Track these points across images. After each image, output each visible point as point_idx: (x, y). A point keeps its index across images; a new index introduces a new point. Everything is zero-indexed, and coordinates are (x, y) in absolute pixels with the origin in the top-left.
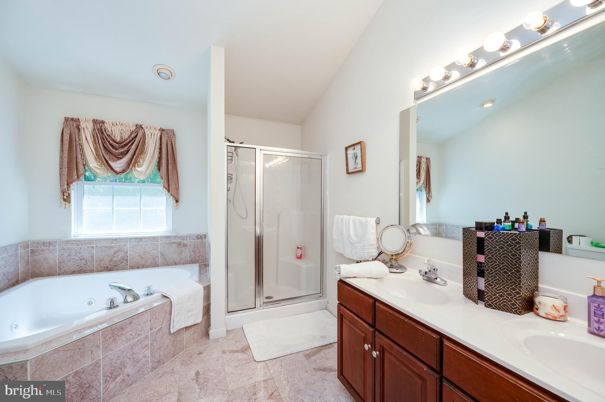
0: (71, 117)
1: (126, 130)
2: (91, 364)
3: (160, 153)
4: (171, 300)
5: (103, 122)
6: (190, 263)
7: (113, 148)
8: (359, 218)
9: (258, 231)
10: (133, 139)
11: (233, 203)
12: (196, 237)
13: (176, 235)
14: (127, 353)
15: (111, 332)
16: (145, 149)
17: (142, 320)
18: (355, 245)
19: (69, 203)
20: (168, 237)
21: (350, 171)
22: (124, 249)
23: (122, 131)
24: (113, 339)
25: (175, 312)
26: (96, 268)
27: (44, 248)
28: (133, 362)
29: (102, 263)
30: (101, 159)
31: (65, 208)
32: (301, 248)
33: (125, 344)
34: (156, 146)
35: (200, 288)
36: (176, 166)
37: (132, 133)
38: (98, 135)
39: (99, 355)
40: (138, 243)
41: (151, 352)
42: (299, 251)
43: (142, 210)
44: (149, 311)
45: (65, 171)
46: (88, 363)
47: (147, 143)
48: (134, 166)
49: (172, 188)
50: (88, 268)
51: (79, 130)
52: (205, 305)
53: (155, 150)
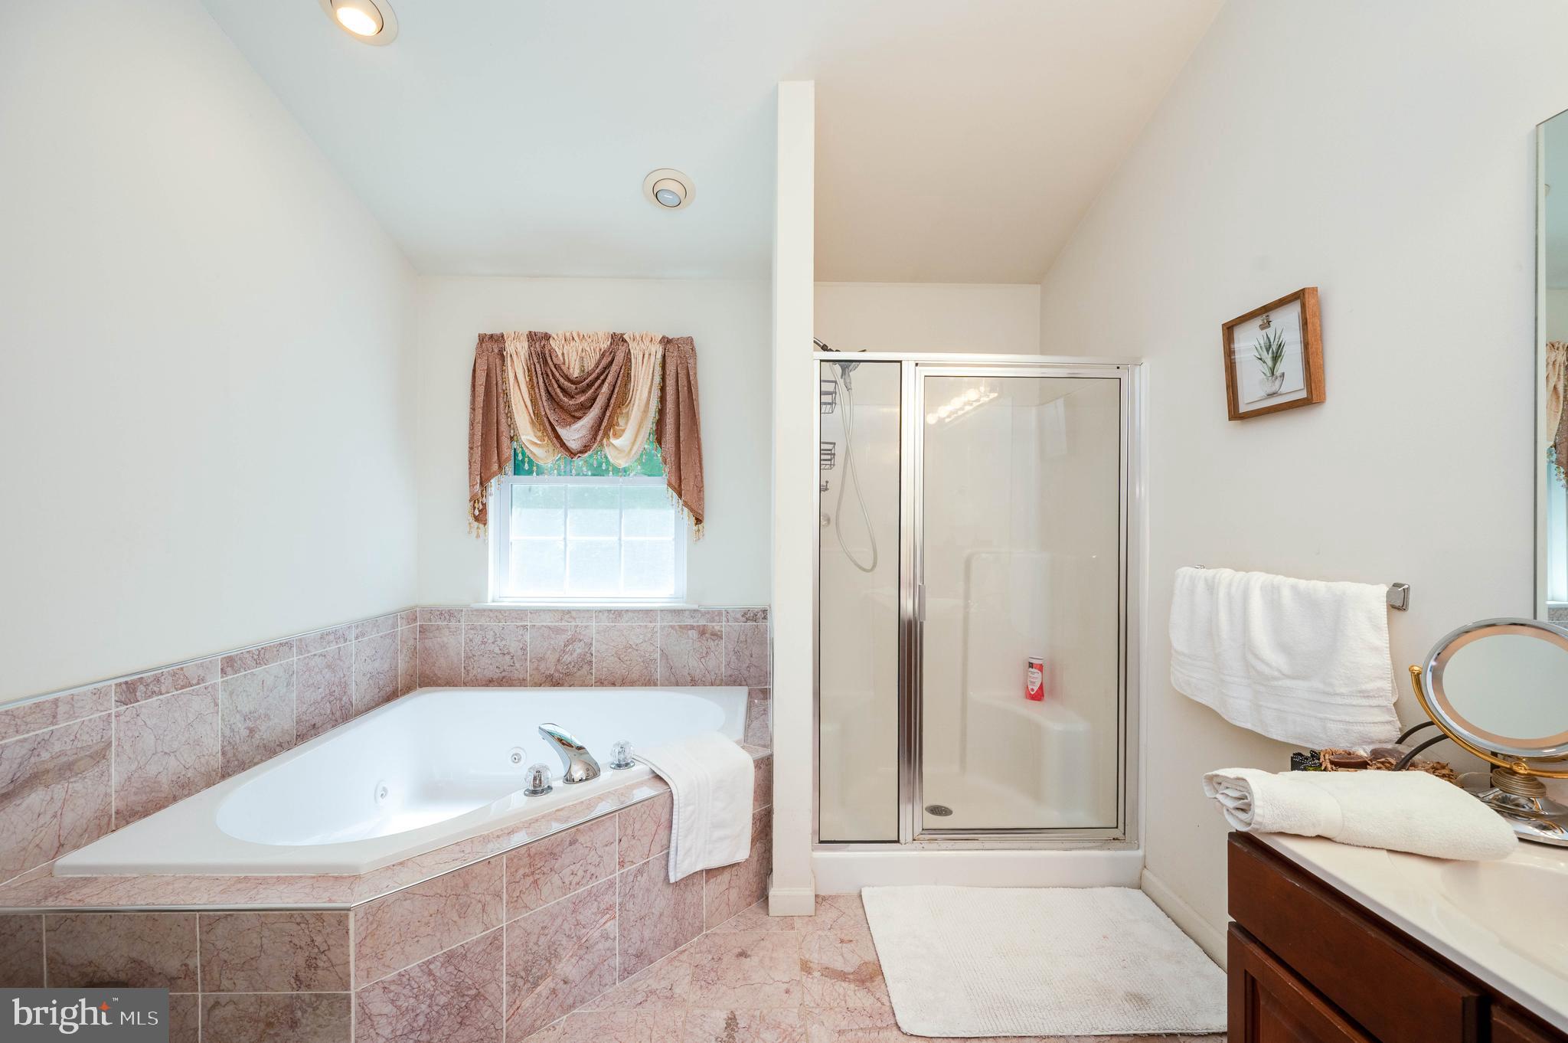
0: (489, 333)
1: (592, 348)
2: (483, 938)
3: (662, 399)
4: (671, 791)
5: (547, 337)
6: (727, 684)
7: (564, 396)
8: (1292, 581)
9: (908, 606)
10: (605, 368)
11: (837, 524)
12: (743, 616)
13: (695, 607)
14: (564, 921)
15: (526, 860)
16: (631, 393)
17: (600, 838)
18: (1275, 683)
19: (485, 524)
20: (677, 612)
21: (1243, 409)
22: (585, 635)
23: (584, 354)
24: (531, 879)
25: (681, 826)
26: (530, 676)
27: (440, 623)
28: (576, 947)
29: (542, 666)
30: (542, 424)
31: (478, 536)
32: (1041, 668)
33: (559, 898)
34: (654, 382)
35: (744, 763)
36: (698, 432)
37: (603, 356)
38: (538, 366)
39: (500, 917)
40: (612, 622)
41: (620, 925)
42: (1036, 675)
43: (622, 542)
44: (617, 813)
45: (478, 451)
46: (476, 935)
47: (635, 376)
48: (606, 435)
49: (688, 486)
50: (516, 675)
51: (503, 358)
52: (759, 812)
53: (650, 392)
